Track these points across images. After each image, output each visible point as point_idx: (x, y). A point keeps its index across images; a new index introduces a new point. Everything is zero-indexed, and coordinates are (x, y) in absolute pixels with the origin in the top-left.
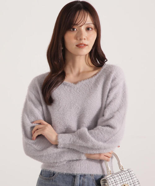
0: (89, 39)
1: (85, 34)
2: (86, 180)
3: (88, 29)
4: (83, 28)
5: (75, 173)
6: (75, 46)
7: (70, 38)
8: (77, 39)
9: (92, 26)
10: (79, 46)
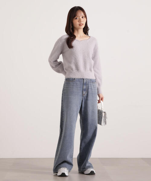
0: (83, 21)
1: (82, 20)
2: (88, 80)
3: (82, 17)
4: (81, 17)
5: (84, 78)
6: (78, 25)
7: (76, 22)
8: (79, 22)
9: (84, 16)
10: (80, 25)
